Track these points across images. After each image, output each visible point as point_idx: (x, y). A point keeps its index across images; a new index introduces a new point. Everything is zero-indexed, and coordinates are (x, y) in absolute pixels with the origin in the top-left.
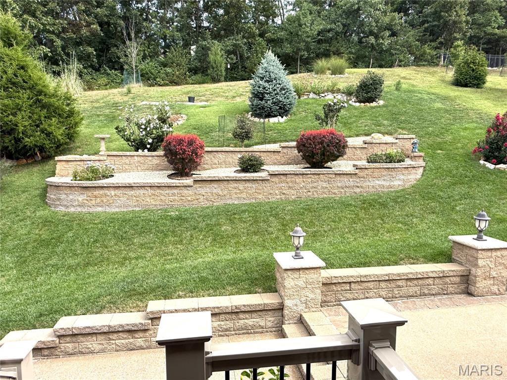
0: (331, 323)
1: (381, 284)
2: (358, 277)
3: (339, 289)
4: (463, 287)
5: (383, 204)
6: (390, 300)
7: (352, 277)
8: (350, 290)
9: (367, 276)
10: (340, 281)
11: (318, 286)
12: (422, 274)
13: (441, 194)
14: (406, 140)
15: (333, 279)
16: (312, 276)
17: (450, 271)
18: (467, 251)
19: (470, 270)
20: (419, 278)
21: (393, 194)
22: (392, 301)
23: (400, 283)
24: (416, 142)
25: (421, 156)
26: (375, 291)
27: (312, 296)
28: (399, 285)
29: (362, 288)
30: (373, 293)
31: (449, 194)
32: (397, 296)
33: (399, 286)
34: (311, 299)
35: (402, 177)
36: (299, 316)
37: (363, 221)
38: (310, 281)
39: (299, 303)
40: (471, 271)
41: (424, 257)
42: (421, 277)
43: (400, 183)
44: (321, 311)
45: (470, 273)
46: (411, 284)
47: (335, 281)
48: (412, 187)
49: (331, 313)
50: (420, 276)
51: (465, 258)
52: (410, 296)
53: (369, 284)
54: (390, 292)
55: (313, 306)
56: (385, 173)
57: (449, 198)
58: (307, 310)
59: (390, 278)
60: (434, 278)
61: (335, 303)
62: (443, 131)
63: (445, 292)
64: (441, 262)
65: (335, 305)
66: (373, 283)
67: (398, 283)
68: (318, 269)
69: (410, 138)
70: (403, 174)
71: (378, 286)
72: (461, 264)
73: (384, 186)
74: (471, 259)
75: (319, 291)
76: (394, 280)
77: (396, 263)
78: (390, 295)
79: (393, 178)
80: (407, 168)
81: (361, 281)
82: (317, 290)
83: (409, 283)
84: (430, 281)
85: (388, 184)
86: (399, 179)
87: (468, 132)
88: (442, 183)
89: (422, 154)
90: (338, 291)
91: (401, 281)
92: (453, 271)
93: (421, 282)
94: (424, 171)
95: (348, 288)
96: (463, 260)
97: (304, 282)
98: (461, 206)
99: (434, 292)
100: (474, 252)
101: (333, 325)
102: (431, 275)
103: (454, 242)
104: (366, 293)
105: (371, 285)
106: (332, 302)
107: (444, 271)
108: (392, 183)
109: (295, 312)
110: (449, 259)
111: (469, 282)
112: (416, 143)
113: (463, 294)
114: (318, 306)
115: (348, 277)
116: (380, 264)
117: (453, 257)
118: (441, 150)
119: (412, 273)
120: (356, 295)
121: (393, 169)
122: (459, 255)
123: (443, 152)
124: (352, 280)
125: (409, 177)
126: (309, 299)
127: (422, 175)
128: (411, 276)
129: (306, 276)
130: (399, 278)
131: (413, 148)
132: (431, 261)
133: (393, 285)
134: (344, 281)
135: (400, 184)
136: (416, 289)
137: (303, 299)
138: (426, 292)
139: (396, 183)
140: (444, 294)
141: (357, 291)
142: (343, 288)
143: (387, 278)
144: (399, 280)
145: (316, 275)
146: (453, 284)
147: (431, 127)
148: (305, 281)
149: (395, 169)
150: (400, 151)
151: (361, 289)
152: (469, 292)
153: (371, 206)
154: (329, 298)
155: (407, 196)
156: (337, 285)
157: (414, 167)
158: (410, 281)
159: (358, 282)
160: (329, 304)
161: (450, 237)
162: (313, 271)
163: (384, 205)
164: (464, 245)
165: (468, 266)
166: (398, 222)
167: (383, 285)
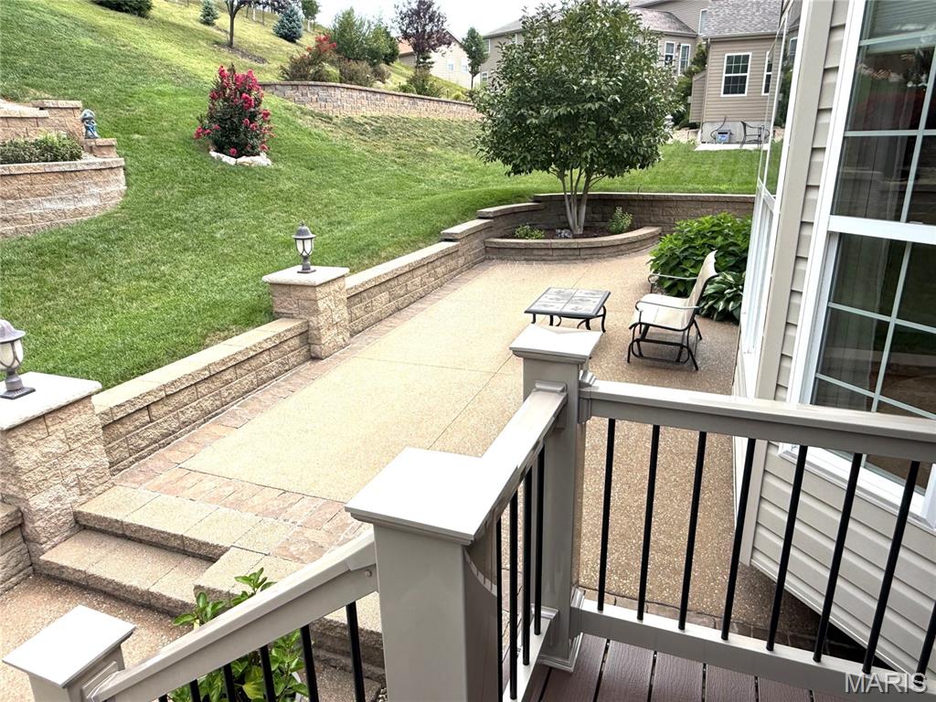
0: (157, 494)
1: (199, 390)
2: (161, 390)
3: (131, 428)
4: (304, 351)
5: (84, 251)
6: (219, 410)
7: (149, 393)
8: (152, 421)
9: (176, 381)
10: (130, 411)
11: (93, 437)
12: (254, 348)
13: (180, 215)
14: (65, 112)
15: (115, 411)
16: (78, 420)
17: (286, 331)
18: (297, 293)
19: (308, 322)
20: (252, 357)
21: (93, 227)
22: (223, 411)
23: (227, 376)
24: (88, 115)
25: (112, 146)
26: (194, 404)
27: (87, 463)
28: (227, 380)
29: (171, 409)
30: (191, 409)
31: (192, 214)
32: (228, 399)
33: (227, 382)
34: (88, 471)
35: (96, 190)
36: (71, 518)
37: (64, 291)
38: (76, 432)
39: (62, 490)
40: (311, 323)
41: (235, 322)
42: (254, 353)
43: (96, 202)
44: (114, 485)
45: (309, 326)
46: (243, 372)
47: (120, 416)
48: (123, 208)
49: (138, 479)
50: (252, 353)
51: (295, 306)
52: (246, 392)
53: (181, 397)
54: (217, 398)
55: (96, 483)
56: (59, 184)
57: (196, 220)
58: (84, 498)
59: (213, 373)
60: (269, 349)
61: (131, 459)
62: (123, 96)
63: (287, 368)
64: (263, 323)
65: (132, 463)
66: (187, 392)
67: (225, 378)
68: (86, 401)
69: (72, 108)
70: (96, 184)
71: (195, 394)
72: (291, 316)
73: (65, 213)
74: (306, 304)
75: (99, 447)
76: (218, 373)
77: (201, 346)
78: (218, 403)
79: (79, 192)
80: (100, 170)
81: (167, 396)
82: (96, 446)
83: (238, 371)
84: (265, 357)
85: (73, 207)
86: (92, 195)
87: (167, 99)
88: (172, 195)
89: (112, 141)
90: (129, 432)
91: (228, 372)
92: (289, 330)
93: (254, 363)
94: (127, 175)
95: (147, 418)
96: (294, 309)
97: (61, 440)
98: (222, 231)
99: (274, 373)
100: (310, 291)
101: (163, 496)
102: (266, 346)
103: (273, 284)
104: (180, 414)
105: (184, 397)
106: (126, 458)
107: (280, 334)
108: (80, 205)
109: (59, 515)
110: (272, 316)
111: (310, 341)
112: (90, 119)
113: (307, 361)
114: (105, 479)
115: (142, 396)
116: (174, 355)
117: (276, 309)
118: (138, 133)
119: (240, 352)
120: (166, 425)
121: (73, 174)
122: (285, 304)
123: (144, 137)
124: (151, 399)
125: (109, 189)
126: (83, 472)
127: (128, 184)
128: (240, 358)
129: (64, 425)
130: (224, 368)
131: (87, 128)
132: (248, 325)
133: (218, 384)
134: (137, 408)
135: (96, 204)
136: (251, 377)
137: (70, 478)
138: (264, 376)
139: (89, 203)
140: (287, 371)
141: (166, 418)
142: (137, 423)
143: (207, 374)
144: (224, 370)
145: (84, 416)
146: (292, 351)
147: (97, 87)
148: (63, 437)
149: (78, 173)
150: (63, 134)
151: (171, 411)
152: (313, 355)
153: (60, 257)
154: (116, 454)
155: (123, 228)
156: (124, 421)
157: (111, 168)
158: (240, 368)
159: (162, 399)
160: (120, 466)
161: (265, 278)
162: (75, 410)
163: (86, 251)
164: (290, 285)
165: (303, 316)
166: (138, 278)
167: (203, 389)
